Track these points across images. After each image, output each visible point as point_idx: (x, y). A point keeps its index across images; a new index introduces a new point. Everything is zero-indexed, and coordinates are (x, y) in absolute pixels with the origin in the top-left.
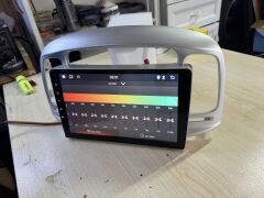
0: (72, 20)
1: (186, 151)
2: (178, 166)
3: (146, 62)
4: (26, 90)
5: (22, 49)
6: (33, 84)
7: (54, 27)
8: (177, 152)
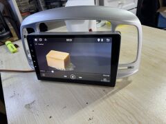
0: (42, 6)
1: (116, 88)
2: (111, 97)
4: (12, 50)
5: (9, 24)
6: (16, 46)
7: (30, 10)
8: (110, 88)
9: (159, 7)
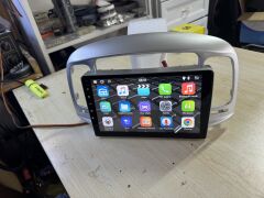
1: (207, 140)
3: (164, 63)
7: (53, 29)
8: (200, 141)
9: (240, 14)
